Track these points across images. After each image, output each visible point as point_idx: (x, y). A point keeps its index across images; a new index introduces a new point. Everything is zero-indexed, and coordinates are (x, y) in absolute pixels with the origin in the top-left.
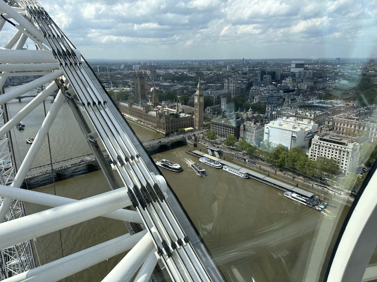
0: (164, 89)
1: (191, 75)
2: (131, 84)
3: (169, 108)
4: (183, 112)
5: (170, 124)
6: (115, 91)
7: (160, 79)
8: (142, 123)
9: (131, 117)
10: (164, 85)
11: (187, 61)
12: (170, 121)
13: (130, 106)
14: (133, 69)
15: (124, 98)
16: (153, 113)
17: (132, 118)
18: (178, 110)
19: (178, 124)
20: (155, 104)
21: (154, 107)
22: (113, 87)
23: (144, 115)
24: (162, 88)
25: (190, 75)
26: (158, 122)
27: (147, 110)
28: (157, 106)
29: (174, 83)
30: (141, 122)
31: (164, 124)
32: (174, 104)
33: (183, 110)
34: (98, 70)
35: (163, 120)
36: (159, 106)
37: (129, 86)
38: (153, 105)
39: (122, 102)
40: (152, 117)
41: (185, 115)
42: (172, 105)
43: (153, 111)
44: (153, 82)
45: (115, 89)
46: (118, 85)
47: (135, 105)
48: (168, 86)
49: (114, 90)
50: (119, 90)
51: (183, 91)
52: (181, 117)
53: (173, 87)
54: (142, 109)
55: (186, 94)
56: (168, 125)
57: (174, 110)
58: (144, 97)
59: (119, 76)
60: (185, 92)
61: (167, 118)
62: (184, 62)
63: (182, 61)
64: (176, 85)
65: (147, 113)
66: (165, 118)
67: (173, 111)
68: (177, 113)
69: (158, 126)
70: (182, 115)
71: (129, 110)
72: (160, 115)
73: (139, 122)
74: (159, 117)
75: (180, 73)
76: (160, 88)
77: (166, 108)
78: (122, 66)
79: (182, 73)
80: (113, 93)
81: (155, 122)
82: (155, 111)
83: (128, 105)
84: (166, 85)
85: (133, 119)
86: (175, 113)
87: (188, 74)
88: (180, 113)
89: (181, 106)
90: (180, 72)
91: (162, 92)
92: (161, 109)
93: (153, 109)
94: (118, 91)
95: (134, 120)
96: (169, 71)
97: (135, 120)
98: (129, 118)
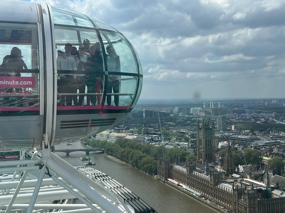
0: (239, 145)
1: (281, 123)
2: (190, 136)
3: (252, 178)
4: (277, 188)
5: (257, 208)
6: (167, 146)
7: (231, 128)
8: (208, 202)
9: (190, 189)
10: (239, 138)
11: (271, 100)
12: (257, 203)
13: (190, 173)
14: (191, 112)
15: (179, 158)
16: (227, 187)
17: (192, 191)
18: (268, 184)
19: (271, 209)
20: (228, 170)
21: (227, 175)
22: (165, 140)
23: (212, 188)
24: (236, 143)
25: (279, 122)
26: (235, 203)
27: (217, 180)
28: (232, 174)
29: (255, 134)
30: (206, 199)
31: (246, 208)
32: (259, 173)
33: (277, 184)
34: (144, 114)
35: (244, 201)
36: (234, 175)
37: (187, 140)
38: (225, 172)
39: (177, 164)
40: (224, 192)
41: (282, 194)
42: (256, 173)
43: (226, 183)
44: (221, 133)
45: (167, 144)
46: (171, 138)
47: (197, 171)
48: (246, 140)
49: (165, 145)
50: (172, 145)
51: (271, 150)
52: (275, 196)
53: (253, 142)
54: (208, 177)
55: (277, 154)
56: (252, 209)
57: (261, 184)
58: (211, 158)
59: (171, 124)
60: (275, 150)
61: (251, 197)
62: (268, 102)
63: (264, 100)
64: (259, 139)
65: (217, 185)
66: (249, 198)
67: (261, 186)
68: (267, 188)
69: (235, 210)
70: (277, 193)
71: (188, 178)
72: (240, 192)
73: (204, 198)
74: (238, 194)
75: (263, 120)
76: (234, 144)
77: (247, 178)
78: (176, 110)
79: (266, 120)
80: (165, 149)
81: (229, 202)
82: (229, 183)
83: (187, 170)
84: (243, 139)
85: (193, 193)
86: (263, 189)
87: (276, 121)
88: (273, 189)
89: (272, 176)
90: (262, 118)
91: (236, 149)
92: (239, 180)
93: (226, 179)
94: (172, 147)
95: (194, 195)
96: (245, 116)
97: (197, 195)
98: (188, 191)
